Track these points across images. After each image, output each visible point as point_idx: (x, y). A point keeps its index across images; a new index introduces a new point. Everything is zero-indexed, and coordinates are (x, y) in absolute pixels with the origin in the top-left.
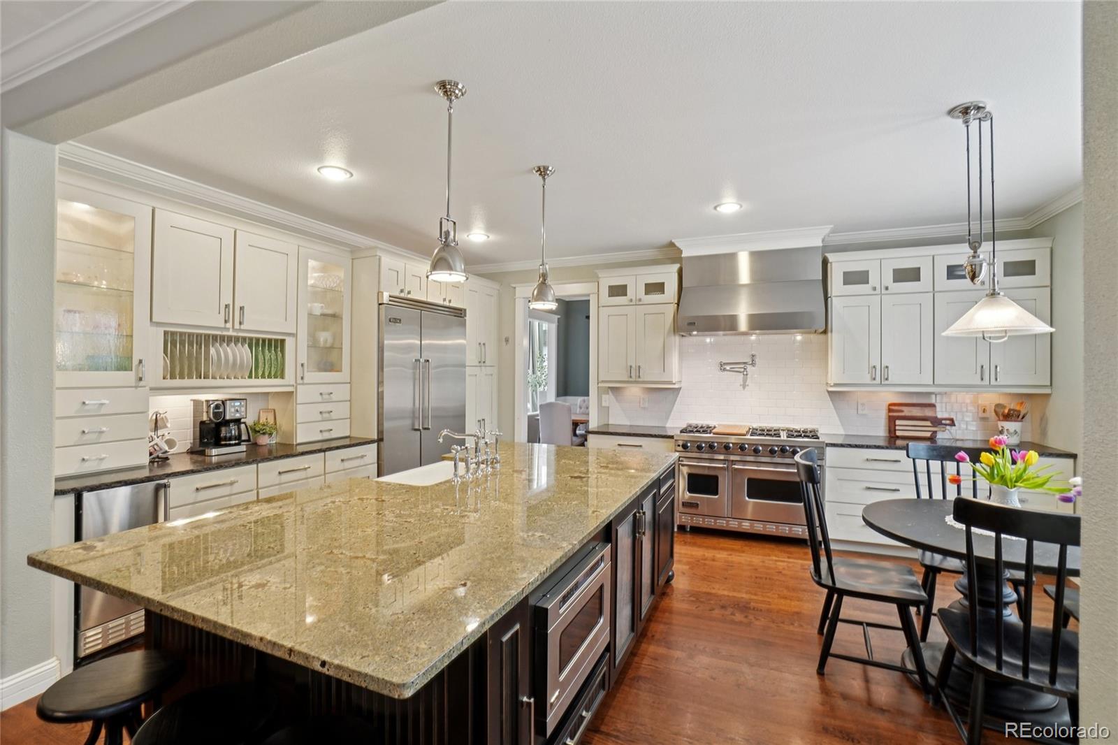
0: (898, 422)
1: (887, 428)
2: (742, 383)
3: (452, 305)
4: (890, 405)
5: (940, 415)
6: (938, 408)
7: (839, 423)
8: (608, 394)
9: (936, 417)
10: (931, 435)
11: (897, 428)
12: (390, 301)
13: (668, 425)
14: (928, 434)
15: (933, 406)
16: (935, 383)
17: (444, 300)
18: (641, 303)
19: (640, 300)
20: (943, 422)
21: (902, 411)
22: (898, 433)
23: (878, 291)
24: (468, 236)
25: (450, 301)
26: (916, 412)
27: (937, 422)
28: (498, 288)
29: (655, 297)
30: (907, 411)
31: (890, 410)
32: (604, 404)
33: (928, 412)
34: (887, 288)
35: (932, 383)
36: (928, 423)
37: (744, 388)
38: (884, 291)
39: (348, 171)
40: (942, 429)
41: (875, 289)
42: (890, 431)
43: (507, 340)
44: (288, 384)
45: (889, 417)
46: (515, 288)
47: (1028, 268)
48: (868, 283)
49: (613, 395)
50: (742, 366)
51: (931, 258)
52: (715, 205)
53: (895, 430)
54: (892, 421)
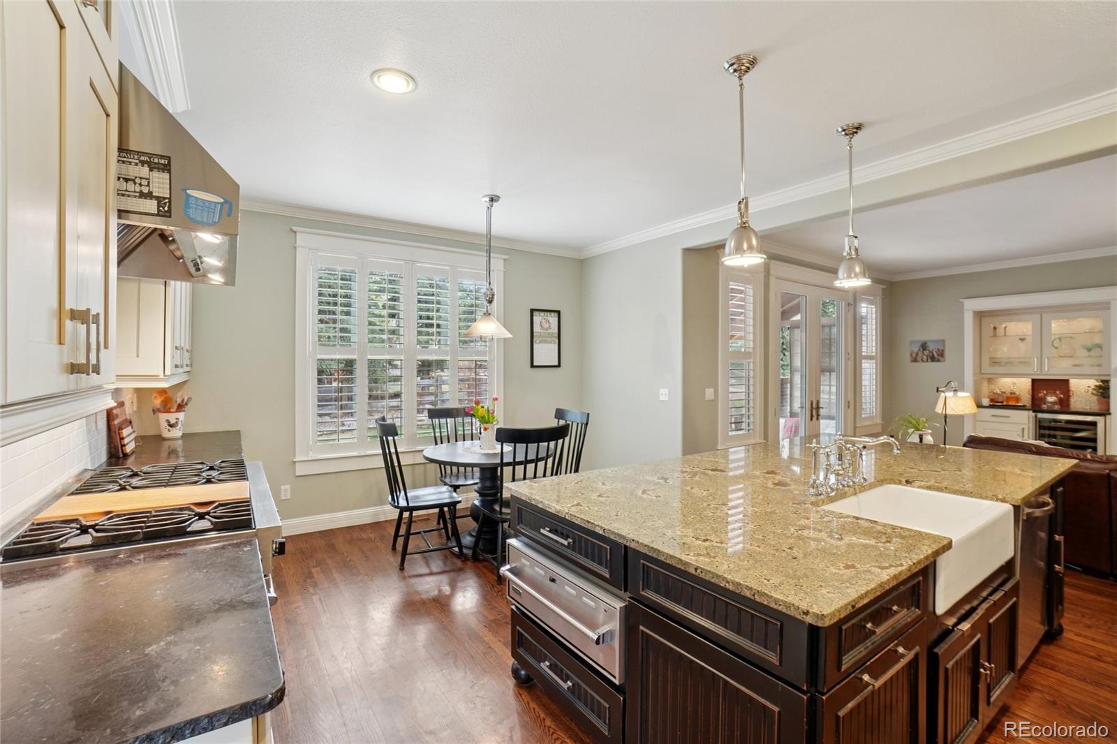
0: (124, 433)
11: (125, 441)
22: (126, 450)
31: (110, 418)
45: (111, 427)
53: (122, 445)
54: (116, 433)
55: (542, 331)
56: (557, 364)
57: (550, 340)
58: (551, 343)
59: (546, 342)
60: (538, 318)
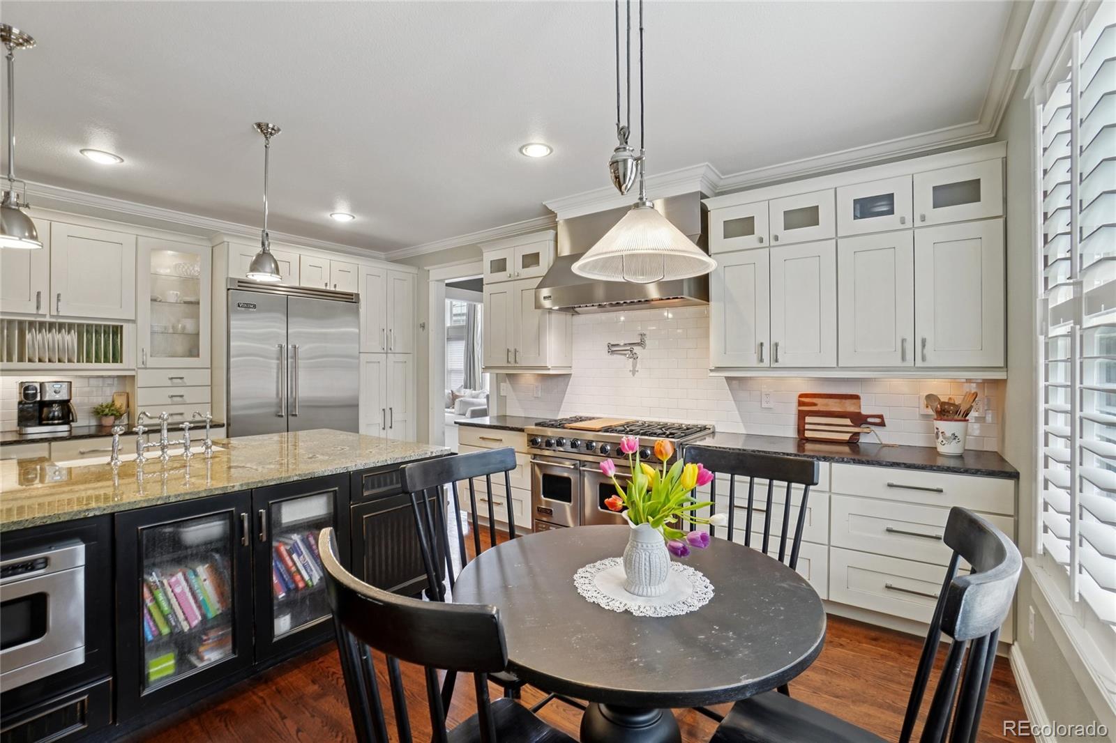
0: (808, 419)
1: (797, 427)
2: (632, 369)
3: (338, 289)
4: (801, 396)
5: (864, 411)
6: (863, 401)
7: (739, 419)
8: (505, 382)
9: (860, 413)
10: (850, 438)
11: (807, 426)
12: (239, 286)
14: (846, 437)
15: (857, 397)
16: (840, 365)
17: (326, 285)
18: (519, 278)
19: (518, 274)
20: (870, 420)
21: (815, 405)
22: (808, 434)
23: (766, 243)
24: (331, 215)
25: (335, 286)
26: (834, 406)
27: (859, 419)
28: (416, 272)
29: (531, 270)
30: (822, 405)
31: (801, 404)
32: (502, 393)
33: (850, 407)
34: (776, 238)
35: (835, 366)
36: (848, 422)
38: (773, 243)
39: (117, 157)
40: (866, 430)
41: (761, 240)
42: (799, 431)
43: (423, 326)
44: (126, 368)
45: (799, 411)
46: (429, 271)
47: (970, 192)
48: (753, 234)
49: (511, 384)
50: (629, 348)
51: (834, 189)
52: (520, 146)
53: (804, 429)
54: (802, 416)
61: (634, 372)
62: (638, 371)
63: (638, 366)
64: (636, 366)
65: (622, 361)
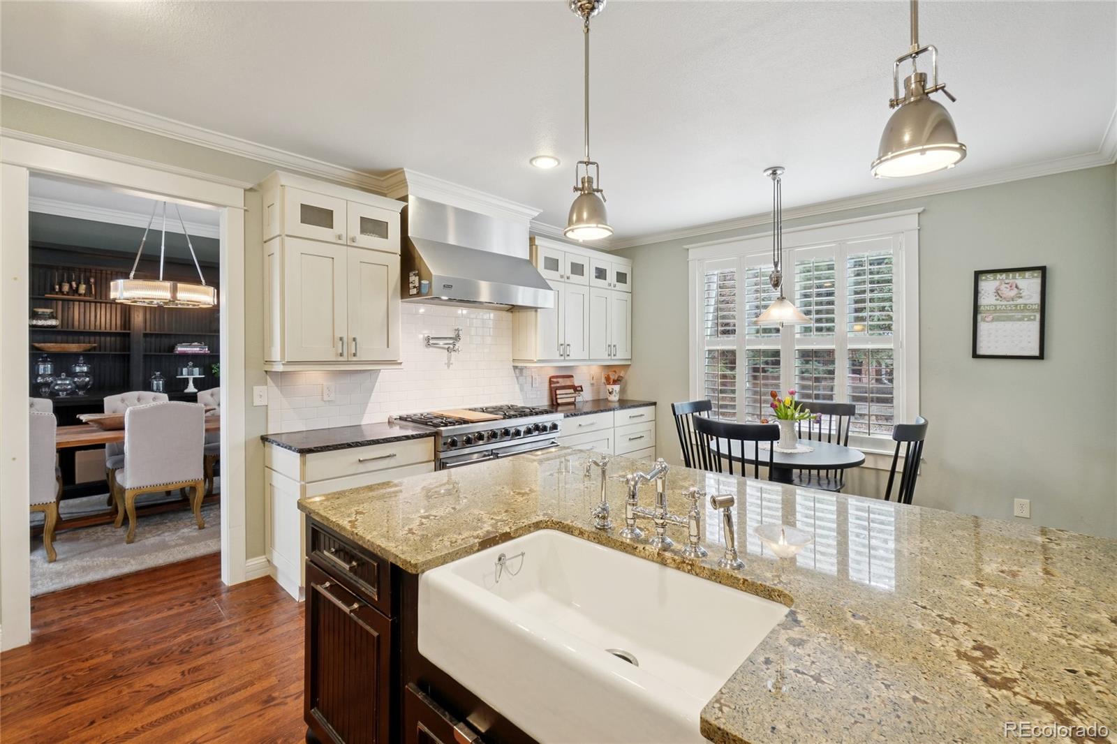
0: (558, 392)
1: (550, 397)
2: (447, 362)
4: (551, 377)
6: (575, 378)
7: (521, 397)
9: (575, 385)
10: (573, 399)
11: (558, 397)
13: (366, 421)
15: (572, 376)
16: (590, 358)
18: (354, 244)
19: (353, 240)
20: (578, 388)
21: (558, 382)
22: (559, 401)
26: (565, 382)
27: (575, 389)
29: (373, 241)
30: (561, 383)
31: (551, 382)
32: (257, 402)
33: (568, 382)
34: (568, 278)
36: (572, 391)
37: (448, 367)
38: (566, 280)
40: (578, 394)
41: (561, 277)
42: (552, 400)
45: (551, 388)
48: (558, 271)
49: (278, 386)
50: (451, 342)
51: (589, 258)
53: (556, 399)
54: (553, 391)
55: (998, 302)
56: (1037, 353)
57: (1019, 315)
58: (1020, 320)
59: (1009, 319)
60: (988, 285)
61: (449, 364)
62: (452, 364)
63: (453, 359)
64: (450, 360)
65: (439, 355)
